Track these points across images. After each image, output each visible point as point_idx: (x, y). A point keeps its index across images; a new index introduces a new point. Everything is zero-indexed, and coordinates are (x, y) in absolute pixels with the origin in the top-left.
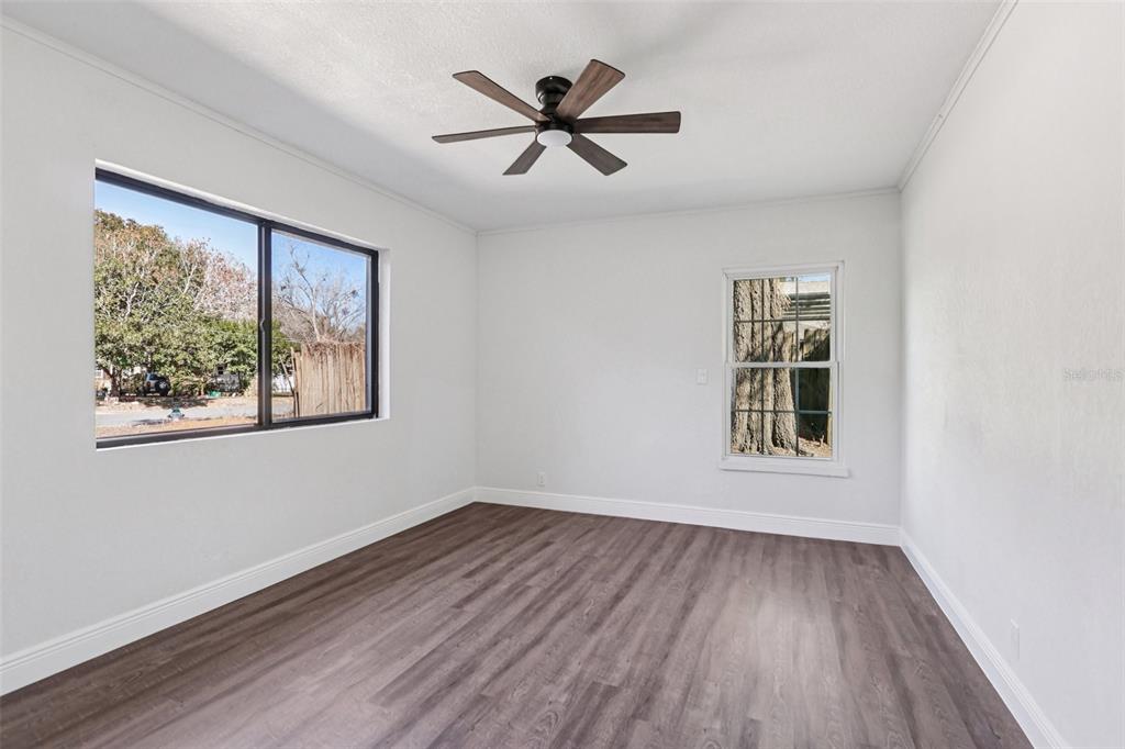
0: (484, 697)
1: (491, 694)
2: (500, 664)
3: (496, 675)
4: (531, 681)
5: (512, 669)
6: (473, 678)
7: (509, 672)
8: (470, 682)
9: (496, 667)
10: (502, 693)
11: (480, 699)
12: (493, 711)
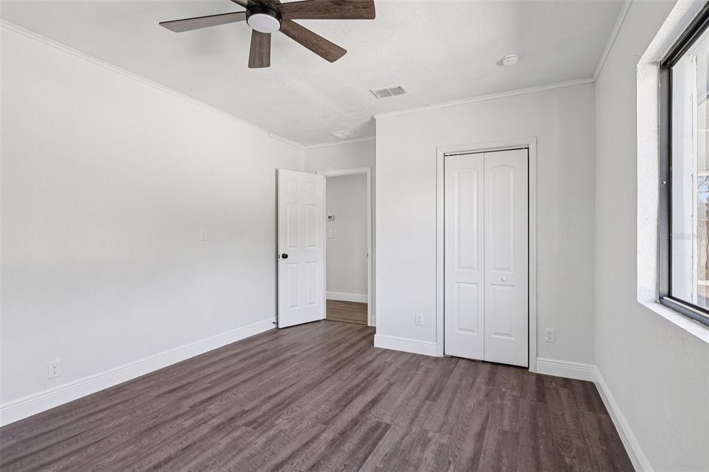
0: (325, 424)
1: (320, 425)
2: (312, 446)
3: (316, 437)
4: (294, 433)
5: (305, 441)
6: (331, 436)
7: (307, 439)
8: (333, 434)
9: (315, 444)
10: (314, 426)
11: (327, 423)
12: (319, 417)
